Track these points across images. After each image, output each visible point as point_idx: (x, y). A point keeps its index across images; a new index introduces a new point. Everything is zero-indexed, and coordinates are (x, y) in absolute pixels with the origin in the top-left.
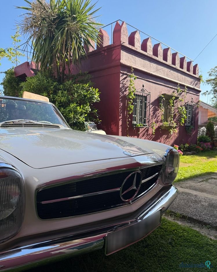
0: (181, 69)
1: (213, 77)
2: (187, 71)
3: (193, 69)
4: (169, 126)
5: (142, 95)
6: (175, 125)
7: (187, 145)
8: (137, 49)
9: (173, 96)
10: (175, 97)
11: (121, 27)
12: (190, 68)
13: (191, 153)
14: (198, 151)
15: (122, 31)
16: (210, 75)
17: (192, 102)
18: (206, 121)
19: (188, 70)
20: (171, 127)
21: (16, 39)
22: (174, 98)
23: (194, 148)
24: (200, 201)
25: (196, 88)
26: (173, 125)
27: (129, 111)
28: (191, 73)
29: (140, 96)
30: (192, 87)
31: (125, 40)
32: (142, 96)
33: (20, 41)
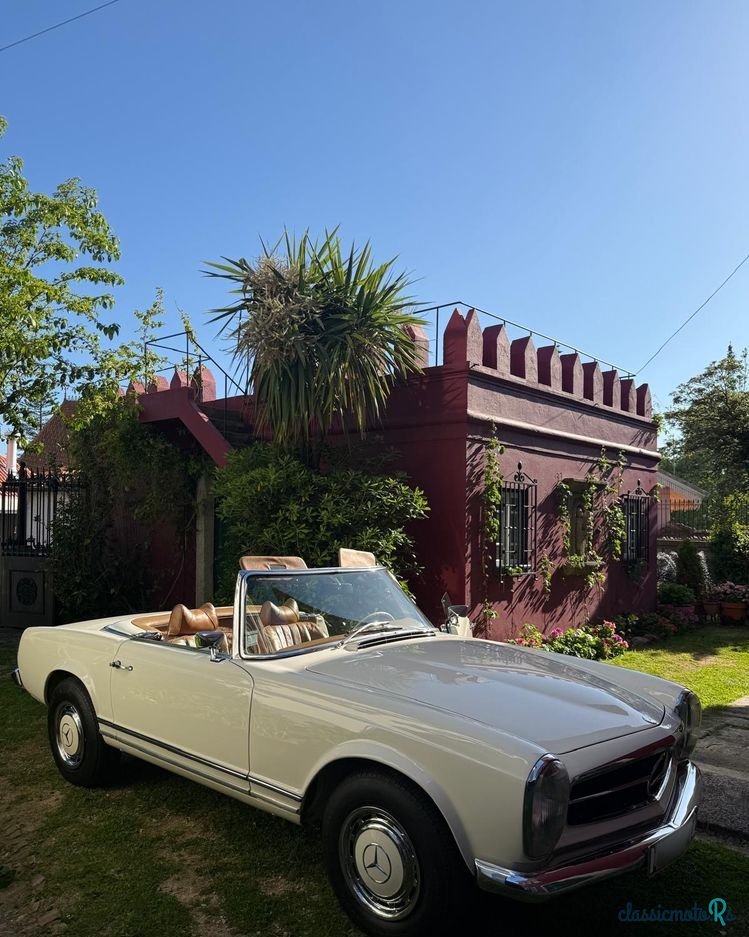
0: (607, 408)
1: (686, 407)
2: (622, 409)
3: (636, 400)
4: (586, 565)
5: (517, 488)
6: (599, 561)
7: (634, 618)
8: (503, 374)
9: (591, 484)
10: (596, 485)
11: (466, 322)
12: (630, 399)
13: (646, 640)
14: (663, 634)
15: (469, 334)
16: (677, 400)
17: (638, 492)
18: (664, 526)
19: (625, 406)
20: (589, 569)
21: (150, 320)
22: (594, 488)
23: (652, 624)
24: (723, 788)
25: (645, 451)
26: (593, 563)
27: (489, 535)
28: (633, 414)
29: (513, 490)
30: (636, 450)
31: (474, 356)
32: (518, 491)
33: (160, 325)
